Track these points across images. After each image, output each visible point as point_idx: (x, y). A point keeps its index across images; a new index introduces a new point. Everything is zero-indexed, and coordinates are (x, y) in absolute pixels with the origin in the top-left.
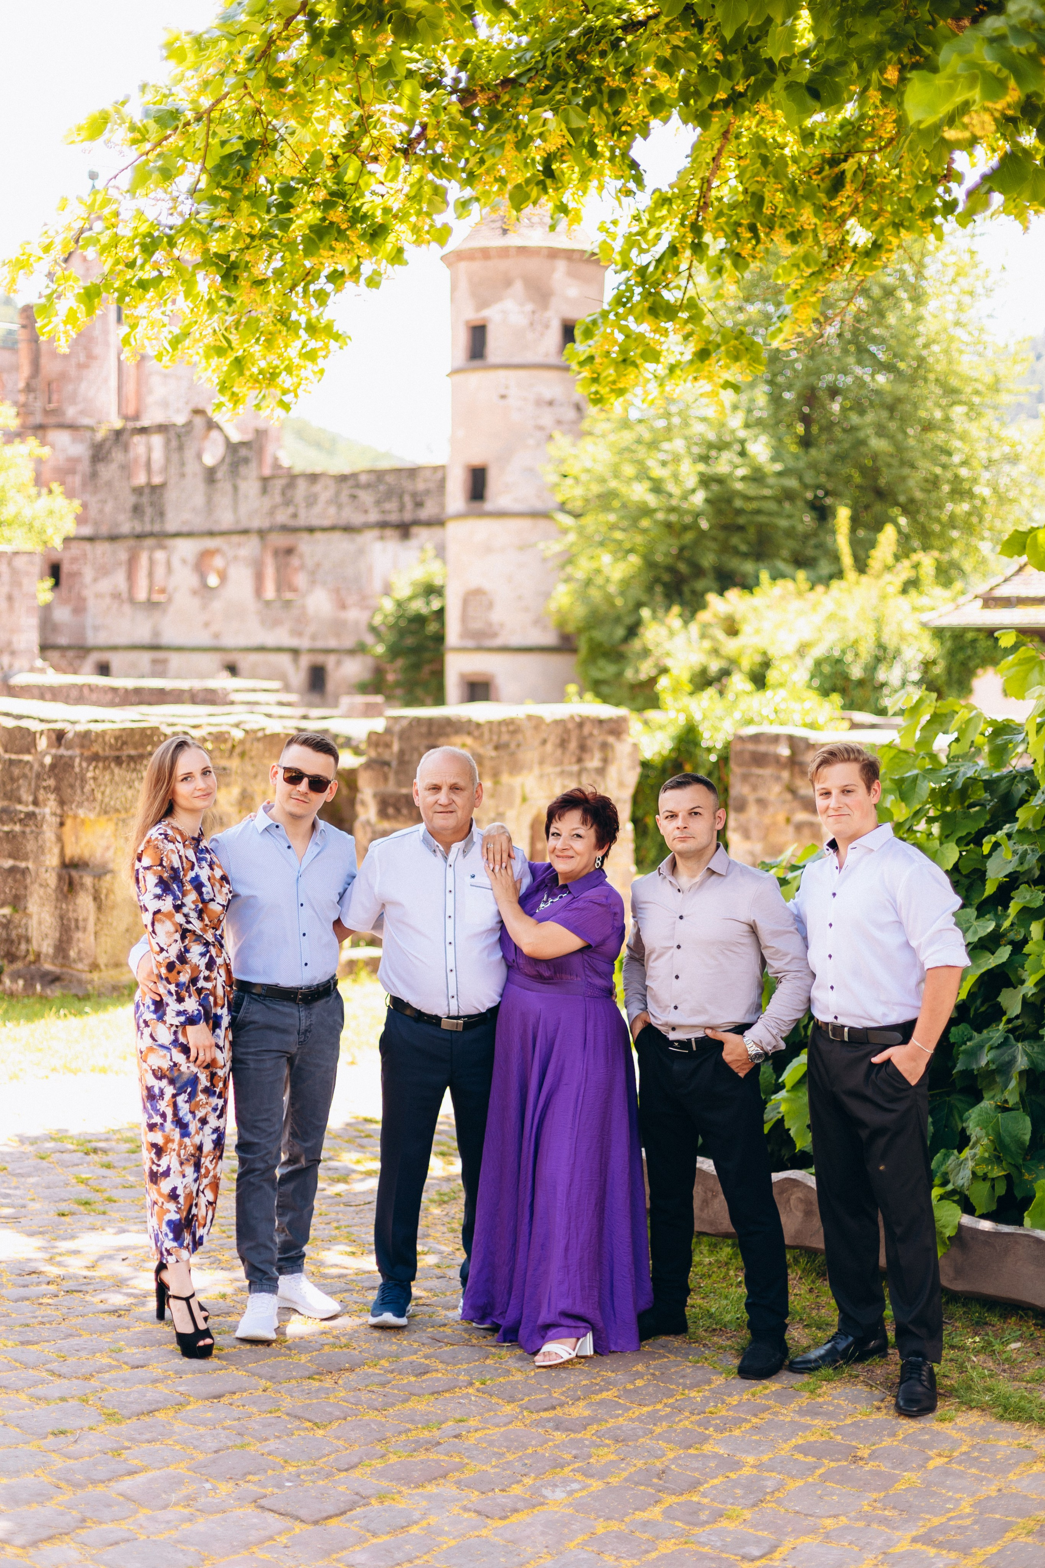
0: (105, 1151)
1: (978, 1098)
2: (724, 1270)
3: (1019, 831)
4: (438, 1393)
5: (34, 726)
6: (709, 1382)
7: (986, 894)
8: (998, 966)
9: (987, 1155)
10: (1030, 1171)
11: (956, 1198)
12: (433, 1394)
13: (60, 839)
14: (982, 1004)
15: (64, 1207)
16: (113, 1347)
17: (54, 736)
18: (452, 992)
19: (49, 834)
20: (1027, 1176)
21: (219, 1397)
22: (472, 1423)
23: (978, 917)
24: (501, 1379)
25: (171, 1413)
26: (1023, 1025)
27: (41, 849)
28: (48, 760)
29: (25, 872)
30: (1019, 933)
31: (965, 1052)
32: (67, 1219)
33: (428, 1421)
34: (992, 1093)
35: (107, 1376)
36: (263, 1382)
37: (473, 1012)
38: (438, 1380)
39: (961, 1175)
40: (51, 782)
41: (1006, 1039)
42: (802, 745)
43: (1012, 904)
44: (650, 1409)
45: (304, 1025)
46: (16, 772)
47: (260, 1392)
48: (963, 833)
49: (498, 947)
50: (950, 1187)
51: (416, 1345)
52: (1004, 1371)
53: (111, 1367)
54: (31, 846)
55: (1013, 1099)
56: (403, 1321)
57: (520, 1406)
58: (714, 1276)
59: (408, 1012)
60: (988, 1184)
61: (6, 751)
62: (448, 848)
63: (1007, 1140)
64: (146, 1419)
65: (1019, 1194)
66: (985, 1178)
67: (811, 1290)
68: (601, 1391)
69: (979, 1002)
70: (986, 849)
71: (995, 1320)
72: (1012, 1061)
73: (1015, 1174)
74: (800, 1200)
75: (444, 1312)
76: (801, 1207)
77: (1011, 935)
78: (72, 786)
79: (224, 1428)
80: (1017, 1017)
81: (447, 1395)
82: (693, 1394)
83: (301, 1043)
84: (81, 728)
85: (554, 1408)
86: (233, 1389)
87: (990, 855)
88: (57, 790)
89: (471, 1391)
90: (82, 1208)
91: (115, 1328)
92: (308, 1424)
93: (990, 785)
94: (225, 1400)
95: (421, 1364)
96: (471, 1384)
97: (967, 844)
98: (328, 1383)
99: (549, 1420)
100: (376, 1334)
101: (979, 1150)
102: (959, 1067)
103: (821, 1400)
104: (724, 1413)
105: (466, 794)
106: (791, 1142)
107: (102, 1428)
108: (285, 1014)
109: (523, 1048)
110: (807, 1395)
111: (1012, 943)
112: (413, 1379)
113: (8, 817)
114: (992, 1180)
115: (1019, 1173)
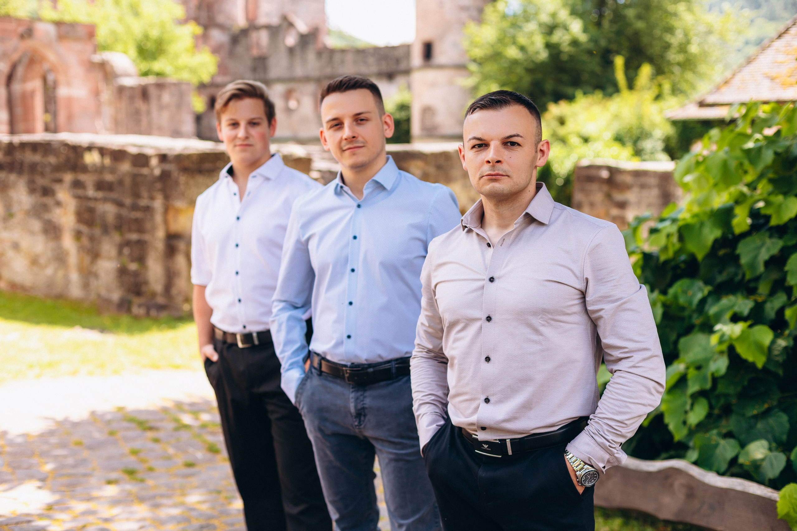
5: (149, 152)
13: (166, 222)
17: (161, 158)
19: (159, 218)
27: (154, 228)
28: (157, 172)
29: (145, 242)
40: (158, 185)
46: (139, 181)
54: (148, 226)
61: (133, 167)
78: (171, 187)
84: (177, 152)
88: (163, 190)
90: (126, 478)
113: (135, 207)
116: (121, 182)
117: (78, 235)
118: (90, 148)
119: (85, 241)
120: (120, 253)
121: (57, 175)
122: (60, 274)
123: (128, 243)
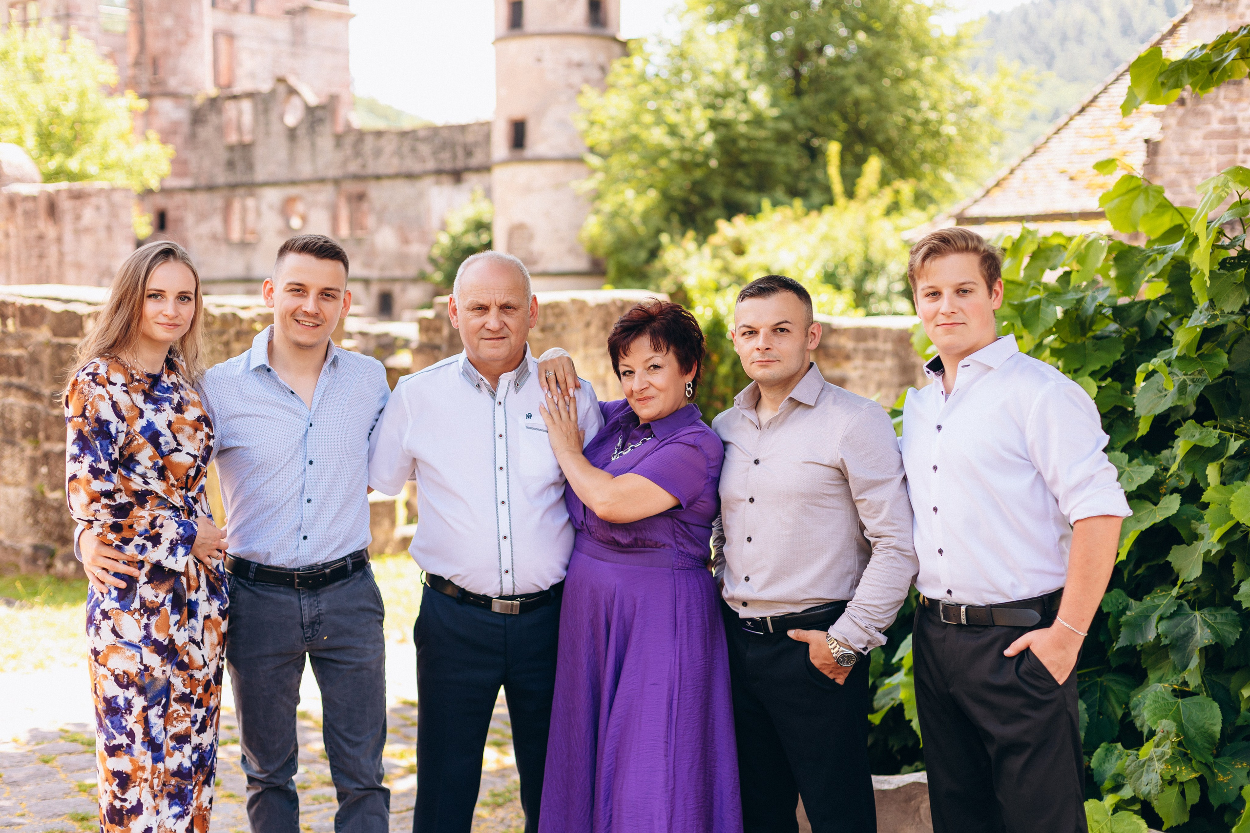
3: (1178, 358)
7: (1139, 435)
8: (1167, 520)
9: (1171, 752)
10: (1224, 772)
11: (1137, 807)
18: (506, 565)
20: (1221, 778)
31: (1128, 624)
34: (1159, 674)
37: (533, 590)
39: (1144, 779)
41: (1180, 606)
43: (1177, 444)
45: (308, 615)
48: (1097, 366)
49: (562, 507)
50: (1128, 795)
55: (1196, 682)
59: (449, 591)
60: (1176, 789)
61: (55, 334)
62: (495, 380)
63: (1192, 732)
65: (1215, 802)
66: (1174, 782)
69: (1132, 564)
70: (1139, 381)
72: (1190, 634)
73: (1207, 776)
77: (1181, 481)
80: (1196, 581)
83: (309, 639)
93: (1119, 313)
97: (1106, 379)
101: (1168, 749)
102: (1121, 642)
105: (518, 313)
109: (594, 635)
114: (1182, 783)
115: (1213, 773)
116: (34, 360)
120: (34, 473)
123: (46, 457)
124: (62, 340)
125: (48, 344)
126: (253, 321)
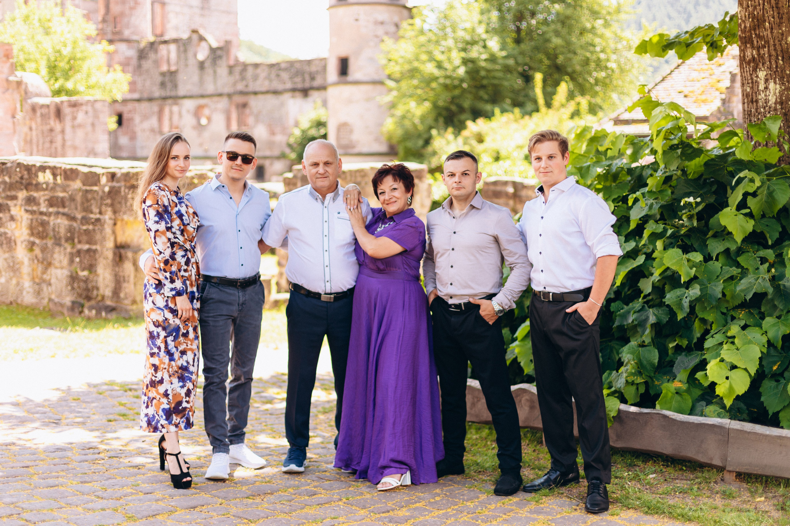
0: (136, 390)
1: (627, 341)
2: (484, 442)
3: (648, 192)
4: (321, 504)
5: (99, 171)
6: (478, 498)
7: (631, 229)
8: (638, 267)
9: (633, 371)
10: (658, 380)
11: (617, 395)
12: (318, 505)
13: (114, 232)
14: (629, 290)
15: (111, 417)
16: (134, 483)
17: (110, 176)
18: (328, 278)
19: (108, 230)
20: (656, 383)
21: (194, 508)
22: (341, 519)
23: (625, 242)
24: (358, 497)
25: (166, 516)
26: (652, 299)
27: (104, 239)
28: (107, 189)
29: (95, 251)
30: (648, 248)
31: (620, 315)
32: (112, 423)
33: (315, 518)
34: (635, 339)
35: (130, 498)
36: (220, 500)
37: (340, 291)
38: (322, 498)
39: (619, 382)
40: (109, 201)
41: (643, 307)
42: (520, 187)
43: (645, 231)
44: (444, 511)
45: (242, 300)
46: (89, 196)
47: (218, 505)
48: (616, 196)
49: (354, 254)
50: (613, 389)
51: (309, 481)
52: (647, 489)
53: (132, 494)
54: (98, 237)
55: (648, 340)
56: (301, 469)
57: (369, 511)
58: (479, 445)
59: (302, 292)
60: (634, 387)
61: (84, 185)
62: (324, 197)
63: (645, 363)
64: (151, 519)
65: (652, 392)
66: (633, 383)
67: (534, 451)
68: (416, 502)
69: (626, 289)
70: (630, 203)
71: (640, 463)
72: (647, 319)
73: (649, 381)
74: (527, 400)
75: (325, 465)
76: (528, 404)
77: (645, 250)
78: (120, 203)
79: (196, 523)
80: (649, 294)
81: (327, 505)
82: (468, 504)
83: (240, 311)
84: (124, 171)
85: (388, 512)
86: (203, 504)
87: (631, 207)
88: (112, 205)
89: (340, 503)
90: (121, 418)
91: (135, 475)
92: (245, 521)
93: (630, 171)
94: (198, 509)
95: (311, 490)
96: (340, 500)
97: (618, 202)
98: (258, 500)
99: (385, 518)
100: (286, 476)
101: (629, 367)
102: (616, 324)
103: (542, 506)
104: (487, 513)
105: (333, 166)
106: (521, 370)
107: (125, 524)
108: (231, 294)
109: (369, 311)
110: (534, 503)
111: (645, 253)
112: (307, 498)
113: (85, 221)
114: (637, 384)
115: (653, 380)
116: (72, 199)
117: (31, 246)
118: (43, 168)
119: (37, 251)
120: (72, 261)
121: (13, 193)
122: (14, 281)
123: (79, 252)
124: (88, 188)
125: (80, 190)
126: (193, 178)
